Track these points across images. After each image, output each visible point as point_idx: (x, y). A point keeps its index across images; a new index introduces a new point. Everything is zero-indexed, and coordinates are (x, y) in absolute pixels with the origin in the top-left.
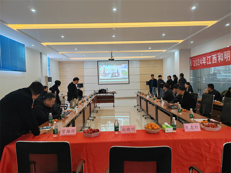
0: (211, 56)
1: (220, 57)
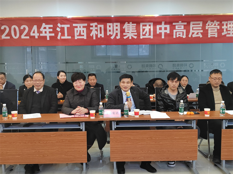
0: (71, 25)
1: (97, 30)
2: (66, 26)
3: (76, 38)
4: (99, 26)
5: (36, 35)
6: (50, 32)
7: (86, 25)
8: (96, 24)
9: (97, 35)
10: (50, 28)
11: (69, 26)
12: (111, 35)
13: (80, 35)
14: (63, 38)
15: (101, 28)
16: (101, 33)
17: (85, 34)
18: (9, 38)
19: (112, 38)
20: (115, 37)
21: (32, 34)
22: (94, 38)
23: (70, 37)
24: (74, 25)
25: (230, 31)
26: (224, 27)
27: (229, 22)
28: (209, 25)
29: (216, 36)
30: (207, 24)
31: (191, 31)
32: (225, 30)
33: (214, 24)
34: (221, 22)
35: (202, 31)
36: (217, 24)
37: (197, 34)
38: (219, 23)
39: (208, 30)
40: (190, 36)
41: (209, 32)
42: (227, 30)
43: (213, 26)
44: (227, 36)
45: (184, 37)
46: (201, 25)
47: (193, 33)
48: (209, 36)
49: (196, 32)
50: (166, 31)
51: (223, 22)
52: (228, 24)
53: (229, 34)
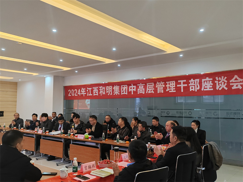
0: (92, 88)
1: (102, 90)
2: (90, 89)
3: (94, 95)
4: (103, 88)
5: (80, 94)
6: (85, 92)
7: (98, 88)
8: (102, 87)
9: (102, 93)
10: (84, 90)
11: (91, 89)
12: (108, 93)
13: (96, 93)
14: (89, 95)
15: (104, 89)
16: (104, 92)
17: (97, 93)
18: (71, 95)
19: (109, 94)
20: (110, 94)
21: (78, 94)
22: (101, 95)
23: (92, 95)
24: (93, 88)
25: (171, 88)
26: (168, 86)
27: (170, 82)
28: (158, 85)
29: (162, 92)
30: (157, 84)
31: (148, 89)
32: (168, 88)
33: (161, 84)
34: (165, 82)
35: (154, 89)
36: (163, 84)
37: (151, 91)
38: (164, 83)
39: (157, 88)
40: (147, 92)
41: (158, 89)
42: (169, 88)
43: (160, 85)
44: (170, 91)
45: (144, 93)
46: (153, 85)
47: (149, 91)
48: (158, 93)
49: (150, 90)
50: (134, 90)
51: (167, 82)
52: (170, 83)
53: (171, 90)
